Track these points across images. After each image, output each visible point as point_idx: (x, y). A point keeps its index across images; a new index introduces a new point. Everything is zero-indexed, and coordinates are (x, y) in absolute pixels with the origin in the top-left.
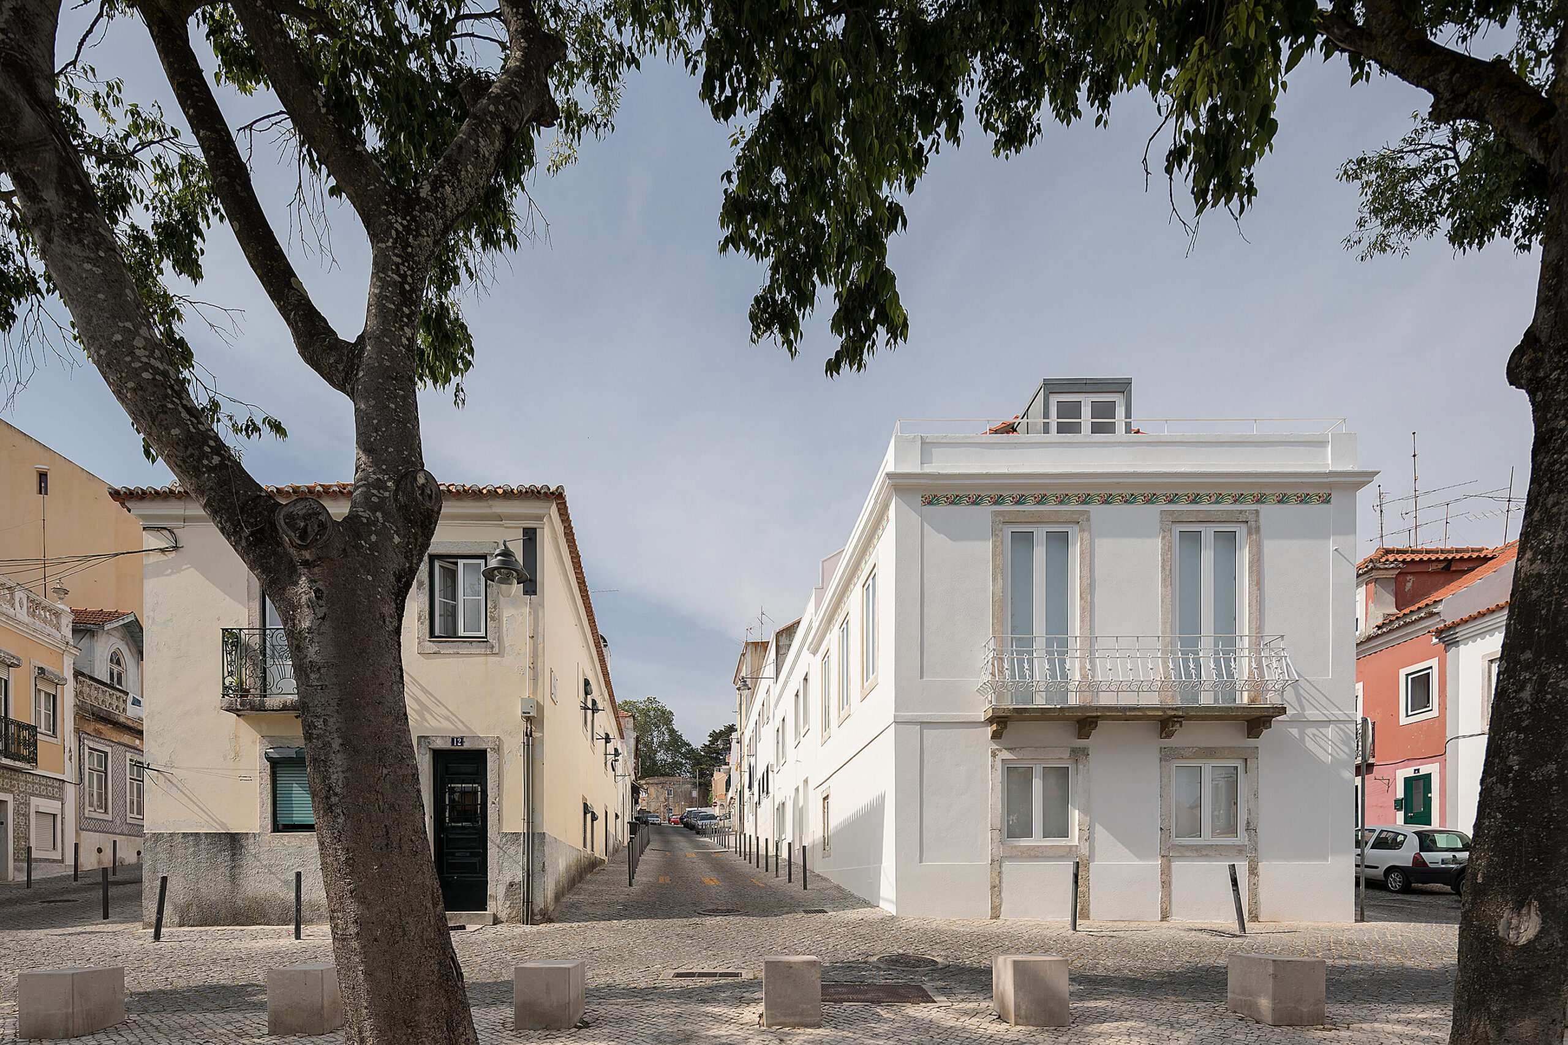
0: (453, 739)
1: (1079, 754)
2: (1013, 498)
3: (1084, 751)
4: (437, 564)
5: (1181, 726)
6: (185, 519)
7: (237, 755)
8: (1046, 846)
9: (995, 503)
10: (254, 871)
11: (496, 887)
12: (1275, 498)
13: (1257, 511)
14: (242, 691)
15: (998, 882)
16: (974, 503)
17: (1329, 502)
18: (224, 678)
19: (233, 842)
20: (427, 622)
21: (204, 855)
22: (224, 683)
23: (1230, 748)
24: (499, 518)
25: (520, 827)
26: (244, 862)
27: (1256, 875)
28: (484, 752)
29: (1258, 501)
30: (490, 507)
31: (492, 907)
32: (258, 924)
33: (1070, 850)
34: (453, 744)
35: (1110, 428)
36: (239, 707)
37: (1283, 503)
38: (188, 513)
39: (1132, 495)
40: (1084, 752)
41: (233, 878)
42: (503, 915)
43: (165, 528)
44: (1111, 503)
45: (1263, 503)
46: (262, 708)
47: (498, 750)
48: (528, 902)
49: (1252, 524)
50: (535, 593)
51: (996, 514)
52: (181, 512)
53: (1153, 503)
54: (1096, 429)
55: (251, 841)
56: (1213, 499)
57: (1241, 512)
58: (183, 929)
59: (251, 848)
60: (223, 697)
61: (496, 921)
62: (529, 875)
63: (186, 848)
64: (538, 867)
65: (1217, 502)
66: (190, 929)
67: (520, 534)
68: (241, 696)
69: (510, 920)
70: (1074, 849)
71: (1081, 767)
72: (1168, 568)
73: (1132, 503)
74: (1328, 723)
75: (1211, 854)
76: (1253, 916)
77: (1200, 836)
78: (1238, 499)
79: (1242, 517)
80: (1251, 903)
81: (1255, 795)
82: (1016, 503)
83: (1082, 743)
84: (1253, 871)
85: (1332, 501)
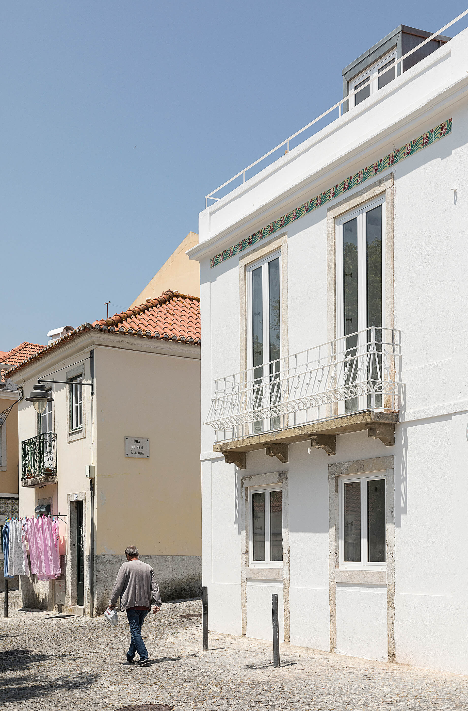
0: (75, 495)
1: (283, 477)
2: (250, 240)
3: (285, 475)
6: (24, 381)
9: (241, 249)
12: (406, 150)
15: (245, 602)
16: (232, 254)
17: (449, 130)
18: (22, 469)
22: (22, 472)
23: (373, 459)
24: (84, 347)
25: (90, 552)
27: (393, 606)
29: (392, 162)
30: (77, 343)
34: (75, 499)
38: (22, 378)
39: (311, 201)
42: (87, 610)
43: (21, 387)
44: (299, 217)
45: (397, 161)
47: (85, 501)
48: (91, 602)
50: (94, 393)
53: (323, 203)
56: (361, 177)
57: (380, 182)
60: (22, 480)
61: (85, 613)
62: (92, 583)
64: (94, 579)
67: (90, 355)
69: (88, 613)
70: (280, 572)
71: (284, 490)
73: (311, 210)
74: (448, 417)
75: (362, 581)
76: (392, 657)
77: (360, 561)
78: (377, 168)
79: (380, 189)
80: (390, 640)
81: (392, 512)
82: (251, 243)
83: (284, 466)
84: (391, 602)
85: (452, 127)
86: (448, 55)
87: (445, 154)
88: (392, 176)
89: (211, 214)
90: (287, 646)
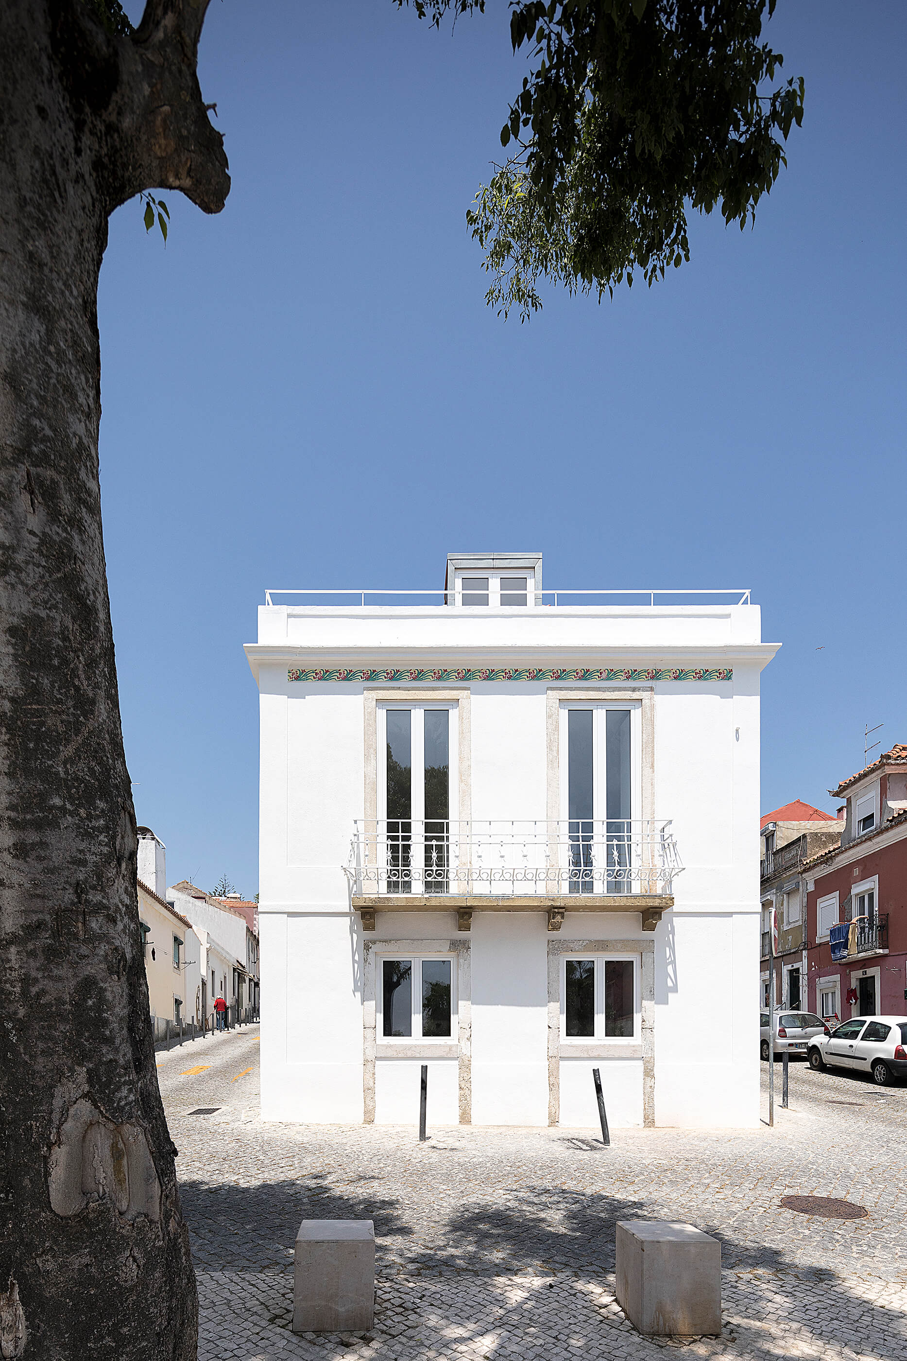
1: (460, 946)
2: (388, 674)
3: (464, 944)
5: (563, 917)
8: (424, 1046)
9: (368, 679)
12: (671, 674)
15: (371, 1084)
16: (345, 679)
17: (730, 678)
23: (622, 941)
27: (653, 1077)
29: (652, 678)
33: (450, 1050)
35: (484, 601)
37: (680, 679)
39: (516, 671)
40: (466, 945)
44: (493, 679)
45: (659, 679)
49: (647, 701)
51: (368, 690)
53: (539, 679)
54: (506, 601)
56: (604, 675)
57: (634, 690)
65: (608, 679)
70: (454, 1049)
71: (461, 960)
72: (555, 749)
73: (517, 679)
74: (730, 914)
75: (603, 1055)
76: (649, 1122)
77: (593, 1036)
78: (631, 675)
79: (636, 695)
80: (647, 1107)
81: (651, 991)
82: (392, 679)
83: (463, 935)
84: (649, 1073)
85: (733, 677)
86: (728, 616)
87: (726, 695)
88: (652, 689)
89: (290, 616)
90: (465, 1128)
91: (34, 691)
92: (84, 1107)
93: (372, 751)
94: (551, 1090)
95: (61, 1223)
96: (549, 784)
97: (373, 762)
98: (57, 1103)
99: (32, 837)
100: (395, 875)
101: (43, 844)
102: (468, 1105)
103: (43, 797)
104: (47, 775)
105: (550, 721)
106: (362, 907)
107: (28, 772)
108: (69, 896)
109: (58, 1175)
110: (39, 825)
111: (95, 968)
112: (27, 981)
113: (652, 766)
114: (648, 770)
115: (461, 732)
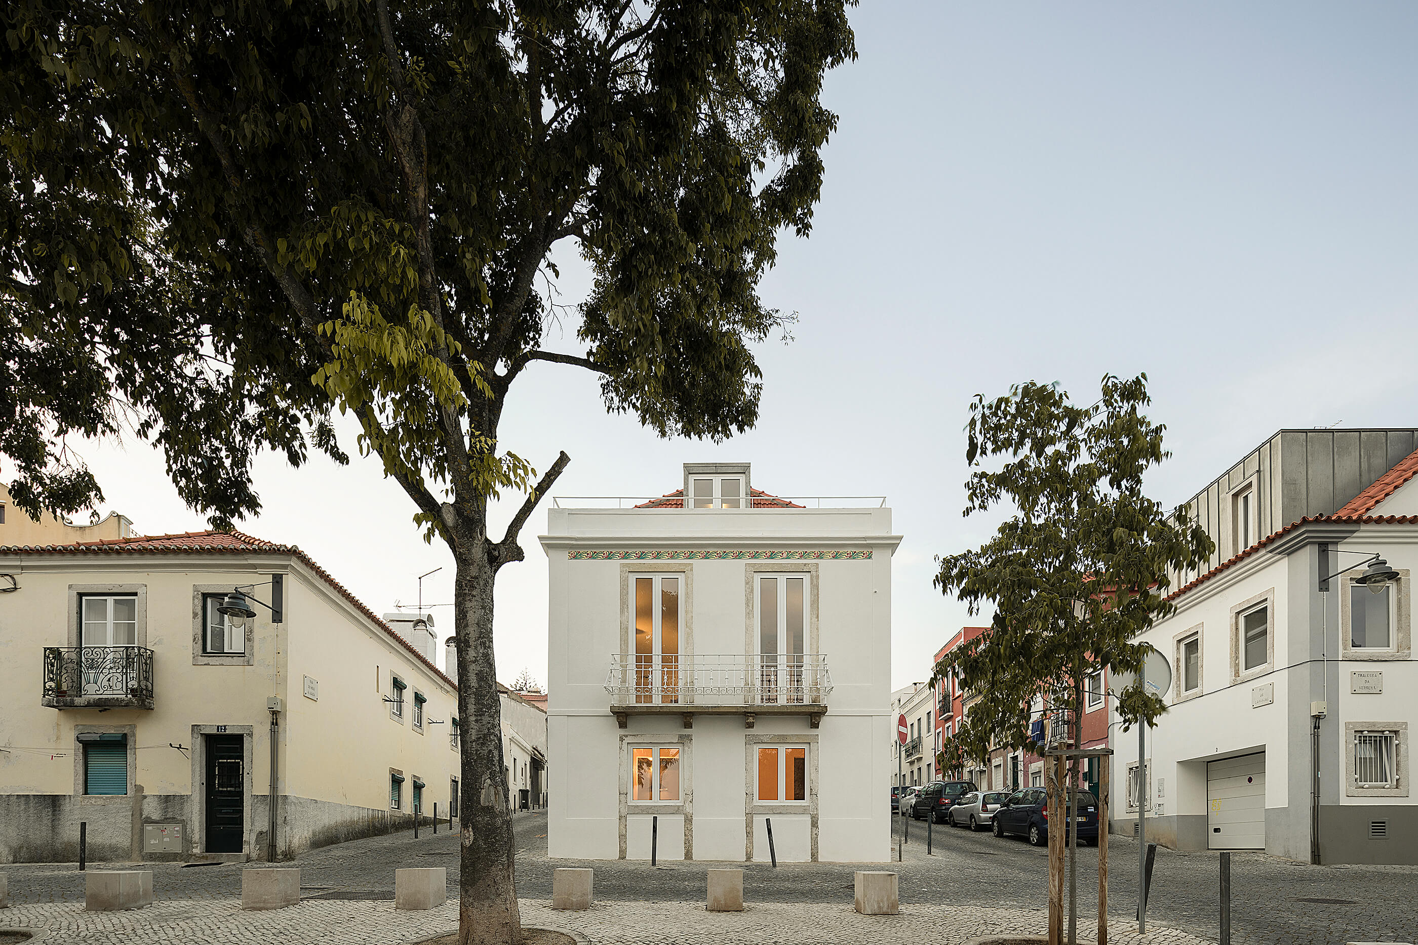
0: (218, 727)
1: (684, 740)
2: (637, 554)
4: (209, 601)
6: (22, 568)
7: (58, 738)
8: (660, 806)
9: (623, 558)
10: (69, 823)
11: (249, 836)
12: (830, 554)
13: (817, 564)
14: (59, 692)
15: (624, 832)
16: (607, 558)
17: (870, 558)
18: (45, 683)
19: (54, 802)
20: (200, 642)
21: (32, 810)
22: (45, 687)
23: (797, 735)
24: (255, 566)
25: (266, 792)
26: (61, 817)
27: (817, 827)
28: (242, 735)
29: (818, 557)
30: (246, 559)
31: (245, 848)
32: (72, 862)
33: (678, 809)
34: (218, 731)
36: (55, 704)
37: (837, 558)
38: (23, 564)
39: (724, 552)
40: (689, 738)
41: (54, 828)
42: (254, 855)
43: (7, 575)
44: (709, 558)
45: (822, 558)
46: (72, 705)
47: (251, 735)
48: (273, 846)
49: (814, 573)
50: (281, 621)
51: (623, 565)
52: (18, 563)
53: (740, 558)
54: (698, 504)
55: (67, 800)
56: (785, 555)
57: (805, 565)
58: (15, 865)
59: (67, 807)
60: (44, 697)
61: (249, 859)
62: (273, 825)
63: (19, 806)
64: (280, 821)
65: (787, 558)
66: (21, 864)
67: (270, 578)
68: (57, 696)
69: (259, 859)
70: (681, 808)
71: (686, 748)
72: (751, 605)
73: (724, 558)
74: (869, 717)
75: (786, 811)
76: (815, 858)
77: (777, 799)
78: (803, 555)
80: (813, 848)
81: (816, 769)
82: (639, 558)
83: (687, 731)
84: (814, 824)
85: (873, 557)
86: (868, 514)
89: (570, 514)
90: (688, 862)
91: (480, 686)
92: (489, 781)
93: (625, 606)
94: (747, 836)
95: (483, 808)
96: (747, 629)
97: (626, 613)
98: (483, 779)
99: (479, 718)
100: (639, 691)
101: (481, 720)
102: (691, 846)
103: (482, 709)
104: (483, 704)
105: (748, 586)
106: (617, 712)
107: (478, 704)
108: (487, 731)
109: (482, 796)
110: (480, 715)
111: (492, 748)
112: (477, 750)
113: (818, 617)
114: (815, 619)
115: (687, 594)
